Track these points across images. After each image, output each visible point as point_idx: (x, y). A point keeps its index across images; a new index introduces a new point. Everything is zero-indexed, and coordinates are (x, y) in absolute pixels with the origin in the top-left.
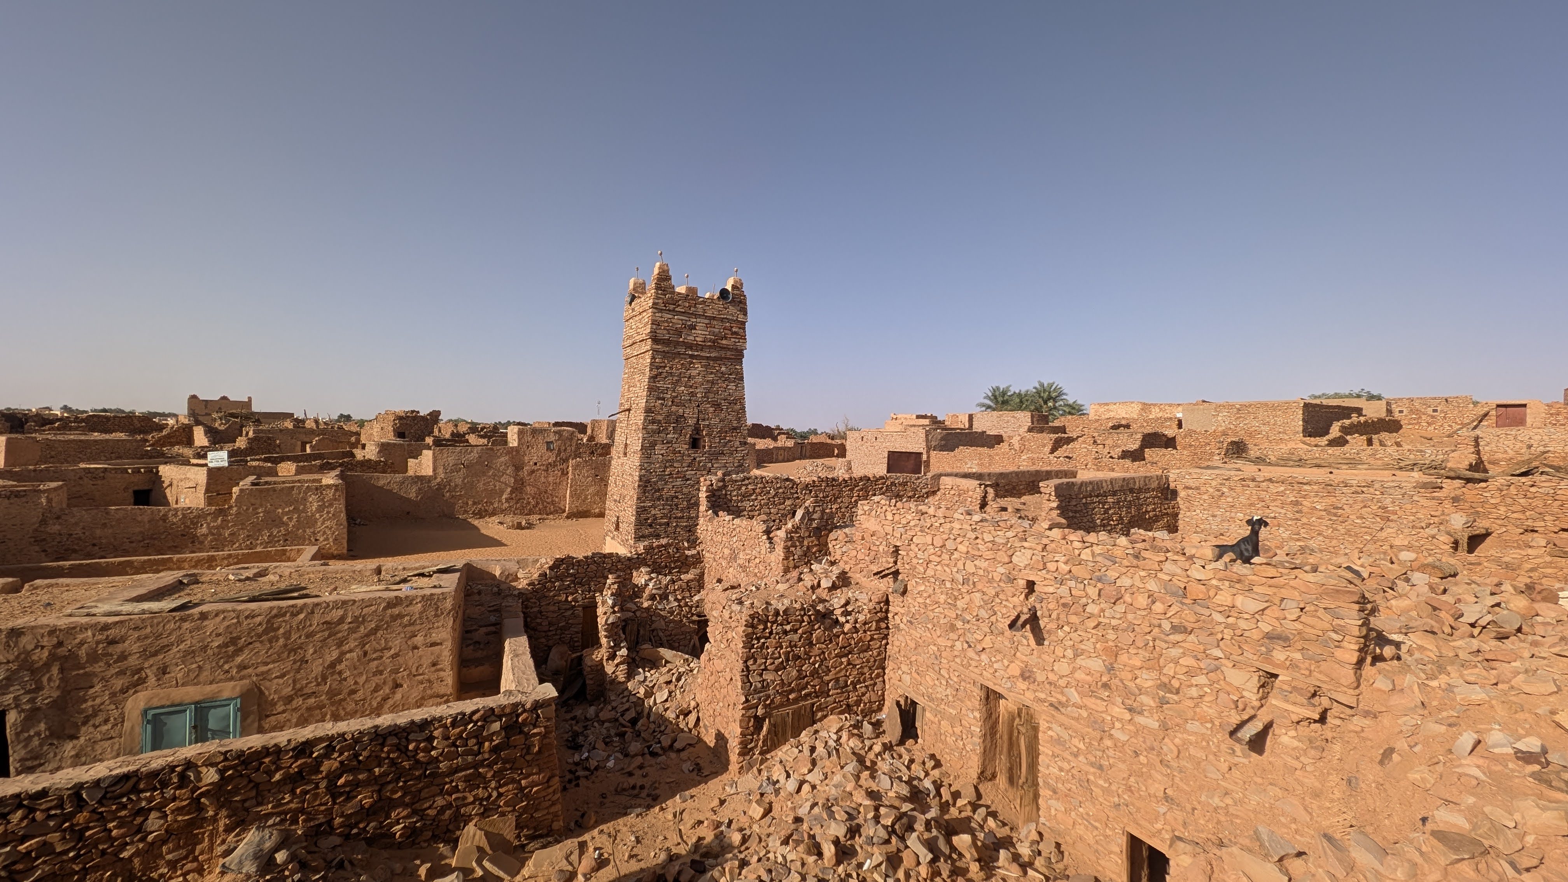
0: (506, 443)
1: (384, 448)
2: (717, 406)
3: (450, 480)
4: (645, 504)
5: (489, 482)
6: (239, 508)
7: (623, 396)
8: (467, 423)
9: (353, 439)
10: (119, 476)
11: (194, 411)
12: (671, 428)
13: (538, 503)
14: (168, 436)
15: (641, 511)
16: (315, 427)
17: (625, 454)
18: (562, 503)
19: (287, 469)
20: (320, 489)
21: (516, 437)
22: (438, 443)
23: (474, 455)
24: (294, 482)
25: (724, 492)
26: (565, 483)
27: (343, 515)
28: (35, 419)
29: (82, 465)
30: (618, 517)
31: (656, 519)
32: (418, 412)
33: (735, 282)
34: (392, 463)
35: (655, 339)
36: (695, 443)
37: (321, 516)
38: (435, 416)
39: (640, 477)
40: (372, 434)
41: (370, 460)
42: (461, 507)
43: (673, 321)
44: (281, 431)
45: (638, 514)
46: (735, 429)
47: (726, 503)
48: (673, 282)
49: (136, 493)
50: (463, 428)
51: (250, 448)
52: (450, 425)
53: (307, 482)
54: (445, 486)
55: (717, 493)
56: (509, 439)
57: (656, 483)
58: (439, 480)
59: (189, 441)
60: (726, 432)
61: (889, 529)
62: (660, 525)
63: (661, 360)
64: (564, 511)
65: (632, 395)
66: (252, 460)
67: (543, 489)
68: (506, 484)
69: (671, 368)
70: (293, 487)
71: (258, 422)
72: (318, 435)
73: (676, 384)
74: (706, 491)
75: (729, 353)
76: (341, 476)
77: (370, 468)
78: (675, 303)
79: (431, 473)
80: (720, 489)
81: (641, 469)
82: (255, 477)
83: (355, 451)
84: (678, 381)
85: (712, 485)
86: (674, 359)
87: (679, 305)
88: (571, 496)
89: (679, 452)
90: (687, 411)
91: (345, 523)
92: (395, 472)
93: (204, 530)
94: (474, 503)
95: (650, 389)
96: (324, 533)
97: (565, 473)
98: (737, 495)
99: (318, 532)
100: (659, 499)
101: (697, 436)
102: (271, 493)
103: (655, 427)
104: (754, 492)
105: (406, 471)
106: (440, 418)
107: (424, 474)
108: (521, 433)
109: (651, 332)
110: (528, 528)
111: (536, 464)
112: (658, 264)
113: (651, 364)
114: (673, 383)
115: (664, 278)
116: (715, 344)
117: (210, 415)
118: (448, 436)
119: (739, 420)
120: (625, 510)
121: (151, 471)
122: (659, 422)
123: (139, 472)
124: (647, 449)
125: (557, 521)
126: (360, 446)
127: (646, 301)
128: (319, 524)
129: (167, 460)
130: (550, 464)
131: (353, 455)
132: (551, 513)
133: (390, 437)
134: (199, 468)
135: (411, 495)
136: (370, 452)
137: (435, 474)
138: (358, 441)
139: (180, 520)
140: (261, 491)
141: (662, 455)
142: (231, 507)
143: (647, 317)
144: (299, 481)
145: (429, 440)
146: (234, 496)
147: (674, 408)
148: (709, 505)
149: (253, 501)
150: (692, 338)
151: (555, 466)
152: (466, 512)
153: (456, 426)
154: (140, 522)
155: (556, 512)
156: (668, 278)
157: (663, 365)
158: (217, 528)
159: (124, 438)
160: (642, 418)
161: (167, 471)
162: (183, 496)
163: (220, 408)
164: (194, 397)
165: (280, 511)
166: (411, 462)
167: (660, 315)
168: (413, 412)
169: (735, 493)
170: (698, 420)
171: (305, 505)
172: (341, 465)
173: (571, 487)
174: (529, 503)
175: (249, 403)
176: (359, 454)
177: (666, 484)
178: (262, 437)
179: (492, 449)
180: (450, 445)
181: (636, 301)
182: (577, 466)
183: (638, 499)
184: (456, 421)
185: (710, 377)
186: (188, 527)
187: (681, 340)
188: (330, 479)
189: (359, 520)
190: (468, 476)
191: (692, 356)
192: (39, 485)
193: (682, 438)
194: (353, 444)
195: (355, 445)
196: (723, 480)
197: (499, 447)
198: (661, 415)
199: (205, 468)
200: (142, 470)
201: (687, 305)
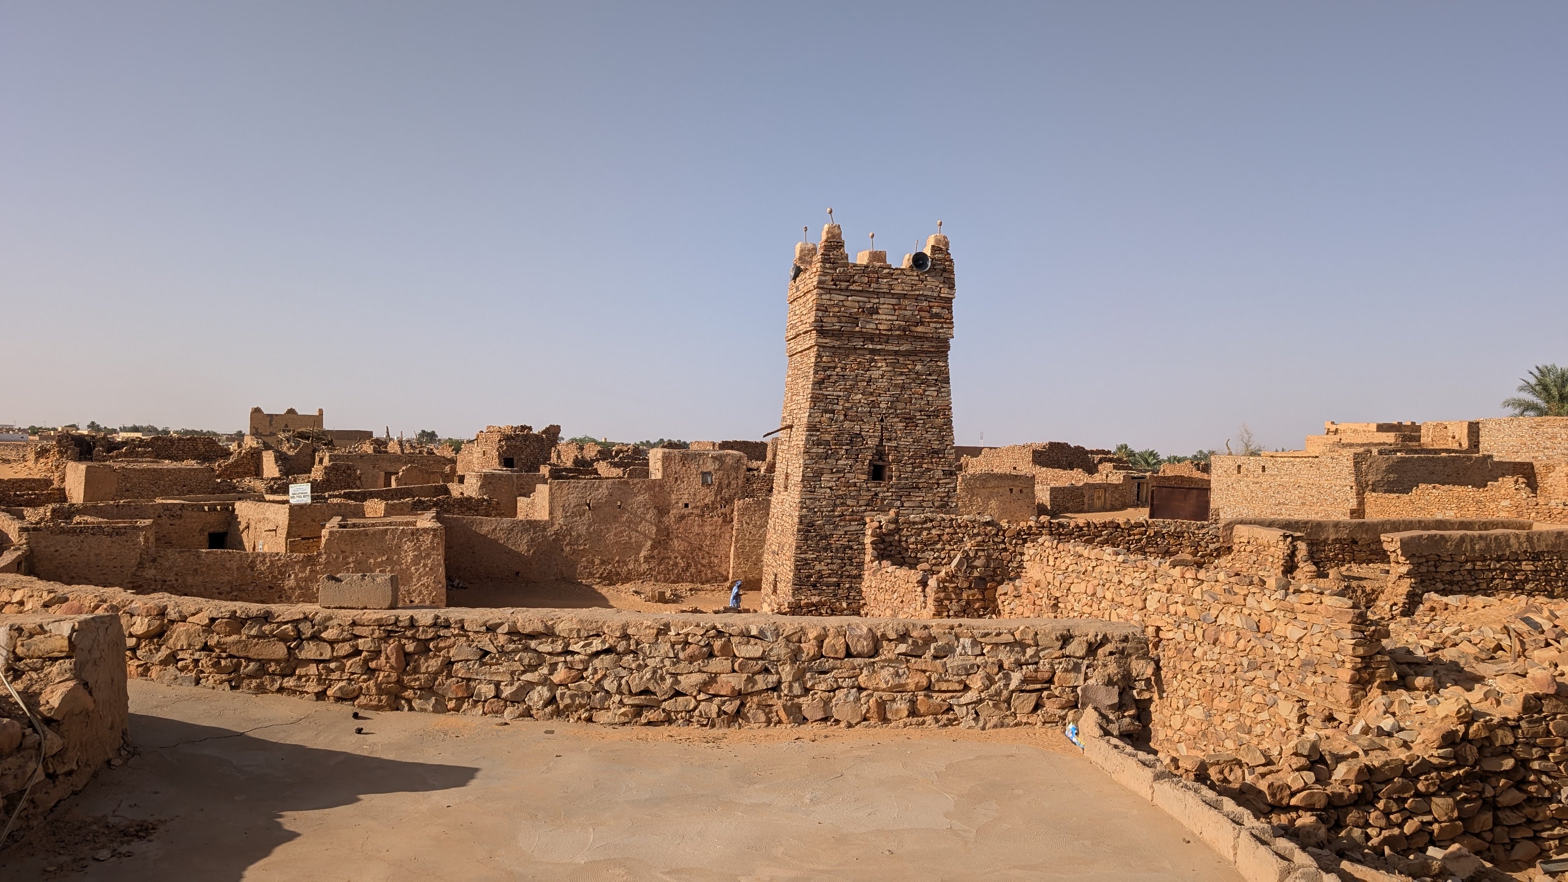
0: (647, 473)
1: (487, 480)
2: (909, 420)
3: (571, 528)
4: (807, 556)
5: (621, 532)
6: (329, 556)
7: (786, 407)
8: (597, 443)
9: (447, 469)
10: (195, 514)
11: (257, 429)
12: (843, 452)
13: (689, 565)
14: (236, 464)
15: (801, 565)
16: (399, 452)
17: (786, 487)
18: (724, 566)
19: (375, 508)
20: (416, 534)
21: (659, 465)
22: (557, 474)
23: (603, 492)
24: (384, 524)
25: (897, 538)
26: (727, 536)
27: (442, 570)
28: (103, 442)
29: (159, 501)
30: (776, 575)
31: (821, 577)
32: (530, 428)
33: (938, 241)
34: (498, 503)
35: (821, 331)
36: (877, 473)
37: (417, 570)
38: (553, 432)
39: (801, 518)
40: (470, 462)
41: (471, 498)
42: (585, 568)
43: (846, 303)
44: (361, 457)
45: (797, 569)
46: (936, 452)
47: (900, 553)
48: (847, 250)
49: (211, 536)
50: (590, 452)
51: (328, 480)
52: (573, 447)
53: (400, 524)
54: (565, 537)
55: (887, 539)
56: (651, 469)
57: (821, 527)
58: (557, 527)
59: (258, 472)
60: (923, 457)
61: (1050, 577)
62: (828, 585)
63: (829, 359)
64: (727, 579)
65: (794, 407)
66: (331, 496)
67: (696, 543)
68: (645, 535)
69: (844, 369)
70: (387, 530)
71: (330, 444)
72: (405, 463)
73: (850, 390)
74: (872, 535)
75: (927, 345)
76: (438, 518)
77: (469, 509)
78: (850, 280)
79: (547, 518)
80: (891, 533)
81: (802, 508)
82: (340, 518)
83: (450, 486)
84: (852, 387)
85: (880, 527)
86: (848, 356)
87: (854, 282)
88: (737, 556)
89: (855, 485)
90: (866, 427)
91: (444, 581)
92: (502, 515)
93: (291, 582)
94: (603, 562)
95: (815, 399)
96: (420, 593)
97: (727, 520)
98: (916, 543)
99: (414, 591)
100: (825, 549)
101: (880, 463)
102: (363, 538)
103: (821, 451)
104: (940, 539)
105: (515, 515)
106: (560, 435)
107: (538, 518)
108: (666, 459)
109: (816, 321)
110: (674, 602)
111: (686, 505)
112: (826, 226)
113: (817, 364)
114: (846, 390)
115: (834, 244)
116: (906, 333)
117: (275, 434)
118: (569, 464)
119: (942, 440)
120: (783, 565)
121: (227, 509)
122: (827, 443)
123: (215, 509)
124: (811, 480)
125: (716, 593)
126: (456, 479)
127: (811, 278)
128: (415, 580)
129: (240, 495)
130: (707, 506)
131: (447, 491)
132: (708, 581)
133: (494, 466)
134: (280, 506)
135: (521, 548)
136: (471, 488)
137: (552, 519)
138: (453, 471)
139: (268, 568)
140: (352, 534)
141: (830, 488)
142: (319, 554)
143: (812, 297)
144: (390, 524)
145: (545, 470)
146: (323, 540)
147: (847, 424)
148: (875, 553)
149: (343, 547)
150: (873, 326)
151: (714, 508)
152: (591, 575)
153: (581, 448)
154: (229, 569)
155: (715, 579)
156: (840, 245)
157: (833, 365)
158: (305, 580)
159: (196, 466)
160: (804, 438)
161: (244, 509)
162: (261, 542)
163: (286, 426)
164: (257, 411)
165: (372, 561)
166: (522, 501)
167: (828, 297)
168: (523, 428)
169: (912, 540)
170: (881, 440)
171: (399, 555)
172: (436, 504)
173: (737, 541)
174: (676, 564)
175: (318, 419)
176: (455, 489)
177: (835, 529)
178: (341, 466)
179: (627, 483)
180: (572, 477)
181: (802, 276)
182: (747, 509)
183: (797, 547)
184: (581, 440)
185: (899, 380)
186: (276, 577)
187: (857, 329)
188: (426, 521)
189: (457, 581)
190: (594, 522)
191: (873, 352)
192: (136, 522)
193: (859, 465)
194: (447, 476)
195: (449, 478)
196: (896, 521)
197: (636, 480)
198: (829, 433)
199: (287, 506)
200: (219, 507)
201: (866, 280)
